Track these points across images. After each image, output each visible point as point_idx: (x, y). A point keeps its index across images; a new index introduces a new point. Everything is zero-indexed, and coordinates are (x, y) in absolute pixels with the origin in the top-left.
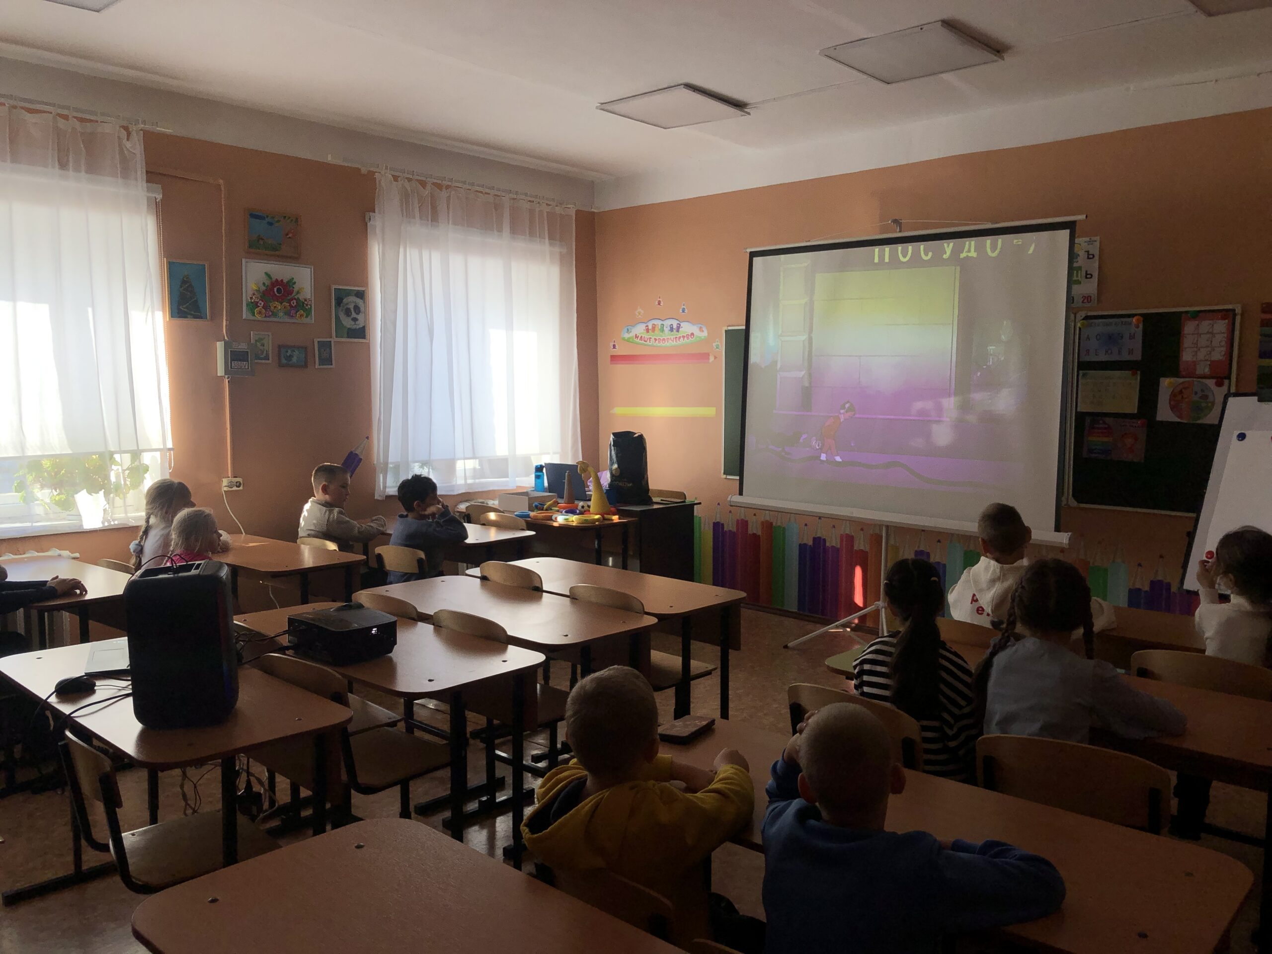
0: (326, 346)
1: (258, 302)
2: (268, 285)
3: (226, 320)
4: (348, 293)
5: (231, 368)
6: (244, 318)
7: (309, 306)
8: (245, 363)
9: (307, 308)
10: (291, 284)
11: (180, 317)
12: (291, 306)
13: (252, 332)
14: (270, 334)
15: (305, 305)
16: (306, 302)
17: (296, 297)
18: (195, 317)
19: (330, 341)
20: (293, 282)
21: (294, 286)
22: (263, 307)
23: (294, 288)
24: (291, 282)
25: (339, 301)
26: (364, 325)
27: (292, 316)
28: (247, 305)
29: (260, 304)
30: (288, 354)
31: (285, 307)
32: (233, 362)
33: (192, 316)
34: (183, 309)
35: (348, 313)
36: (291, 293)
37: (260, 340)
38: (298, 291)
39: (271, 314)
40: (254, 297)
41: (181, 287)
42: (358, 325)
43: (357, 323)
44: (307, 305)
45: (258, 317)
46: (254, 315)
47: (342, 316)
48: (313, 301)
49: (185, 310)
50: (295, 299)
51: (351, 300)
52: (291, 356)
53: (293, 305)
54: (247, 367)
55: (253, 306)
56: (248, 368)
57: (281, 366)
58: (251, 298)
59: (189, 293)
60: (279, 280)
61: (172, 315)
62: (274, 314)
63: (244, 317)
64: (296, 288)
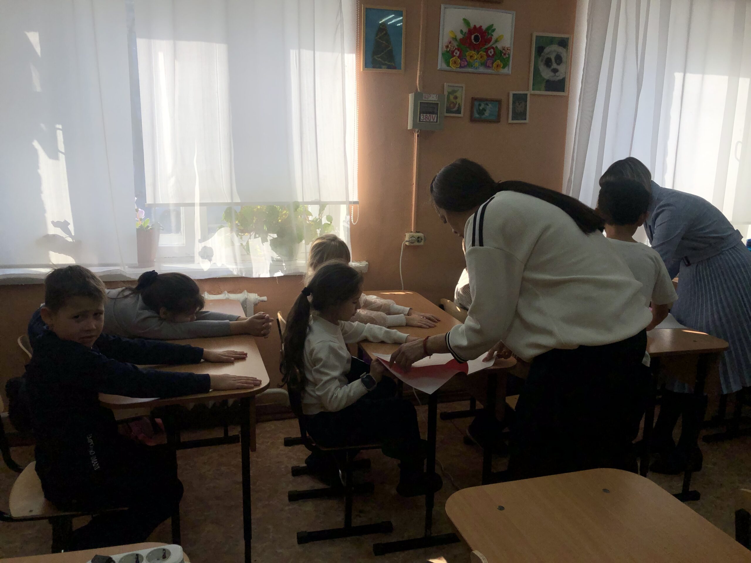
0: (520, 99)
1: (454, 52)
2: (465, 32)
3: (420, 71)
4: (551, 41)
5: (420, 121)
6: (438, 69)
7: (507, 56)
8: (434, 115)
9: (505, 57)
10: (490, 32)
11: (374, 67)
12: (488, 56)
13: (445, 83)
14: (464, 85)
15: (503, 55)
16: (504, 51)
17: (494, 46)
18: (389, 67)
19: (526, 95)
20: (493, 28)
21: (492, 33)
22: (459, 57)
23: (492, 35)
24: (491, 29)
25: (540, 50)
26: (564, 76)
27: (489, 67)
28: (443, 54)
29: (456, 53)
30: (481, 108)
31: (481, 57)
32: (421, 115)
33: (386, 67)
34: (377, 58)
35: (548, 63)
36: (490, 40)
37: (454, 92)
38: (497, 39)
39: (466, 63)
40: (450, 46)
41: (377, 35)
42: (558, 77)
43: (557, 74)
44: (505, 54)
45: (453, 68)
46: (448, 65)
47: (542, 68)
48: (512, 50)
49: (380, 59)
50: (493, 48)
51: (552, 50)
52: (484, 110)
53: (491, 55)
54: (435, 120)
55: (449, 54)
56: (437, 122)
57: (473, 120)
58: (447, 47)
59: (384, 42)
60: (478, 26)
61: (366, 65)
62: (469, 65)
63: (439, 67)
64: (495, 36)
